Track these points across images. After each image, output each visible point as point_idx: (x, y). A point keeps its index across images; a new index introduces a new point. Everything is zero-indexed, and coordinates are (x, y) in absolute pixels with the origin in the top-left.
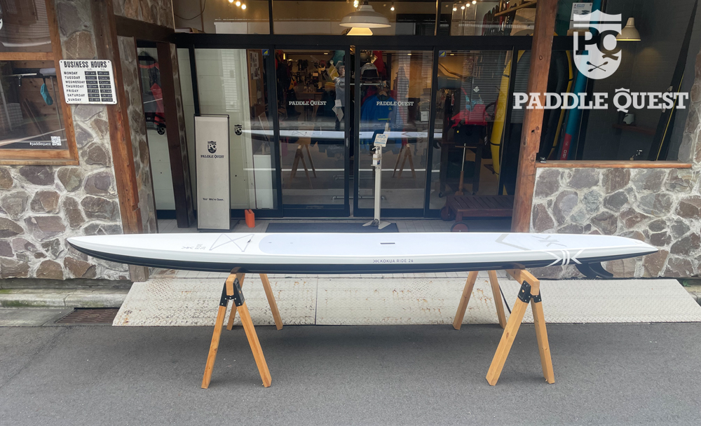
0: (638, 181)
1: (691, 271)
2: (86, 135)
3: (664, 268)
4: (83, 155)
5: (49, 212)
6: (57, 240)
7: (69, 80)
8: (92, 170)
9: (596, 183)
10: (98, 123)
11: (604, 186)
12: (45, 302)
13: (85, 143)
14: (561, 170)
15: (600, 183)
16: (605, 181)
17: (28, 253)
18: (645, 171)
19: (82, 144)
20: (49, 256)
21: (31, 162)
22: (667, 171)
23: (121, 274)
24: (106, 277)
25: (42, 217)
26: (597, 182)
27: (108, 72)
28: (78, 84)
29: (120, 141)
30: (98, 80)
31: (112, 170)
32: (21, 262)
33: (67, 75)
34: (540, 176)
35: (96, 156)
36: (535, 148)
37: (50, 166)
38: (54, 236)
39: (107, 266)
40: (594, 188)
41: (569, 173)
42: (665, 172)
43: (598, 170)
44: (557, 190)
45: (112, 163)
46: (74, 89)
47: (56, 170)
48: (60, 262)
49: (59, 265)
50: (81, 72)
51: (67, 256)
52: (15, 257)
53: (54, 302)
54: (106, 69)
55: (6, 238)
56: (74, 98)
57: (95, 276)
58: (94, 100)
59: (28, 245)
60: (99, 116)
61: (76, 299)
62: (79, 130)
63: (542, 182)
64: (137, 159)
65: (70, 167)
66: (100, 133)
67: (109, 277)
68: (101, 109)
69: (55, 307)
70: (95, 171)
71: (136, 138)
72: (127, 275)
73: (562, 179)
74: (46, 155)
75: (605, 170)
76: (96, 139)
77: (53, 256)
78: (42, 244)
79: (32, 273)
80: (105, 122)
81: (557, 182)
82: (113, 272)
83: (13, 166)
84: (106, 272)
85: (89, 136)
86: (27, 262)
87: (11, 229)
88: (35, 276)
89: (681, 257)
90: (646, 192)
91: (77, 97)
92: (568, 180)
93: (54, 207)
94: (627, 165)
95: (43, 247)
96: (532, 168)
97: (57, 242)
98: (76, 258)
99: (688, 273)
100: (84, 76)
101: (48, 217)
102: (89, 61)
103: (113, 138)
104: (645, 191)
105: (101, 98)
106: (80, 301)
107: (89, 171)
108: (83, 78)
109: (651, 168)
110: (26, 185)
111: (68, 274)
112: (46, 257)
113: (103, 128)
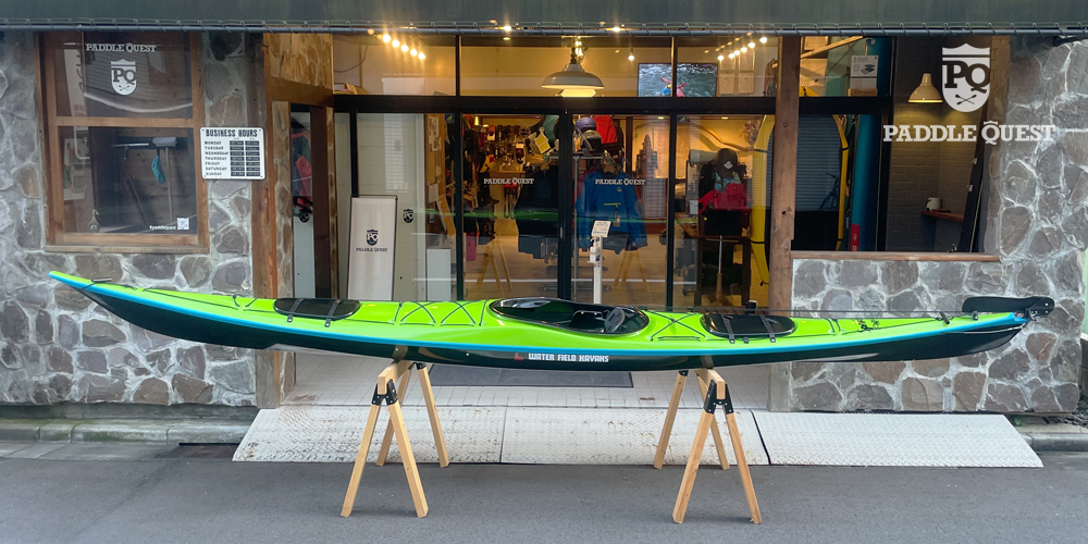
0: (929, 278)
1: (1023, 404)
2: (223, 216)
3: (984, 398)
4: (215, 241)
6: (168, 350)
7: (210, 150)
8: (224, 260)
9: (874, 281)
10: (238, 202)
11: (885, 284)
12: (142, 434)
13: (219, 225)
14: (825, 262)
15: (879, 280)
16: (886, 279)
17: (128, 368)
18: (938, 265)
19: (216, 227)
20: (154, 372)
21: (149, 250)
22: (967, 264)
23: (245, 397)
24: (225, 402)
26: (876, 278)
27: (258, 142)
28: (220, 156)
29: (263, 224)
30: (245, 151)
31: (250, 260)
32: (117, 380)
33: (207, 145)
34: (799, 271)
35: (232, 243)
36: (788, 234)
37: (172, 255)
38: (163, 345)
40: (873, 286)
41: (837, 267)
42: (964, 266)
43: (875, 263)
44: (823, 289)
45: (250, 251)
46: (215, 161)
47: (179, 259)
48: (167, 380)
49: (165, 384)
50: (225, 142)
51: (178, 372)
52: (109, 374)
53: (153, 435)
54: (256, 139)
55: (101, 348)
56: (213, 171)
57: (210, 400)
58: (238, 175)
59: (129, 358)
60: (241, 193)
61: (182, 431)
62: (214, 210)
63: (802, 278)
64: (280, 247)
65: (197, 256)
66: (240, 214)
67: (229, 401)
68: (244, 185)
69: (154, 441)
70: (228, 261)
71: (280, 221)
72: (252, 399)
73: (828, 273)
74: (169, 241)
75: (883, 263)
76: (234, 222)
77: (159, 373)
78: (148, 356)
79: (129, 396)
80: (248, 201)
81: (822, 278)
82: (234, 394)
83: (126, 254)
84: (226, 394)
85: (226, 217)
86: (123, 381)
87: (110, 336)
88: (131, 399)
89: (1005, 383)
90: (943, 293)
91: (217, 171)
92: (836, 276)
94: (912, 256)
95: (148, 360)
96: (787, 260)
97: (167, 354)
98: (188, 375)
99: (1019, 406)
100: (229, 146)
102: (237, 130)
103: (255, 220)
104: (941, 291)
105: (246, 172)
106: (188, 434)
107: (219, 261)
108: (227, 149)
109: (945, 261)
110: (137, 278)
111: (174, 397)
112: (149, 373)
113: (244, 208)
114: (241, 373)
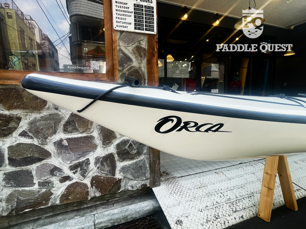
2: (128, 59)
5: (82, 133)
6: (88, 159)
7: (119, 8)
10: (138, 49)
13: (126, 65)
17: (53, 179)
19: (123, 66)
20: (76, 178)
23: (143, 183)
24: (130, 188)
25: (75, 138)
27: (153, 7)
28: (126, 14)
30: (144, 12)
32: (43, 190)
33: (117, 4)
38: (84, 156)
39: (132, 178)
46: (123, 18)
48: (87, 181)
49: (85, 185)
50: (130, 4)
51: (95, 174)
52: (36, 186)
54: (152, 5)
55: (29, 167)
56: (122, 24)
57: (119, 189)
58: (139, 29)
59: (54, 170)
60: (140, 43)
62: (121, 55)
66: (139, 58)
67: (133, 188)
68: (142, 37)
72: (148, 183)
76: (135, 64)
77: (81, 177)
78: (71, 166)
79: (55, 200)
80: (145, 49)
82: (136, 182)
84: (130, 183)
85: (130, 60)
86: (50, 189)
87: (36, 155)
88: (58, 202)
91: (124, 25)
93: (89, 127)
95: (71, 170)
97: (87, 162)
98: (104, 175)
100: (133, 7)
101: (81, 138)
103: (149, 63)
105: (144, 27)
108: (132, 9)
111: (93, 193)
112: (72, 179)
113: (142, 54)
114: (140, 167)
